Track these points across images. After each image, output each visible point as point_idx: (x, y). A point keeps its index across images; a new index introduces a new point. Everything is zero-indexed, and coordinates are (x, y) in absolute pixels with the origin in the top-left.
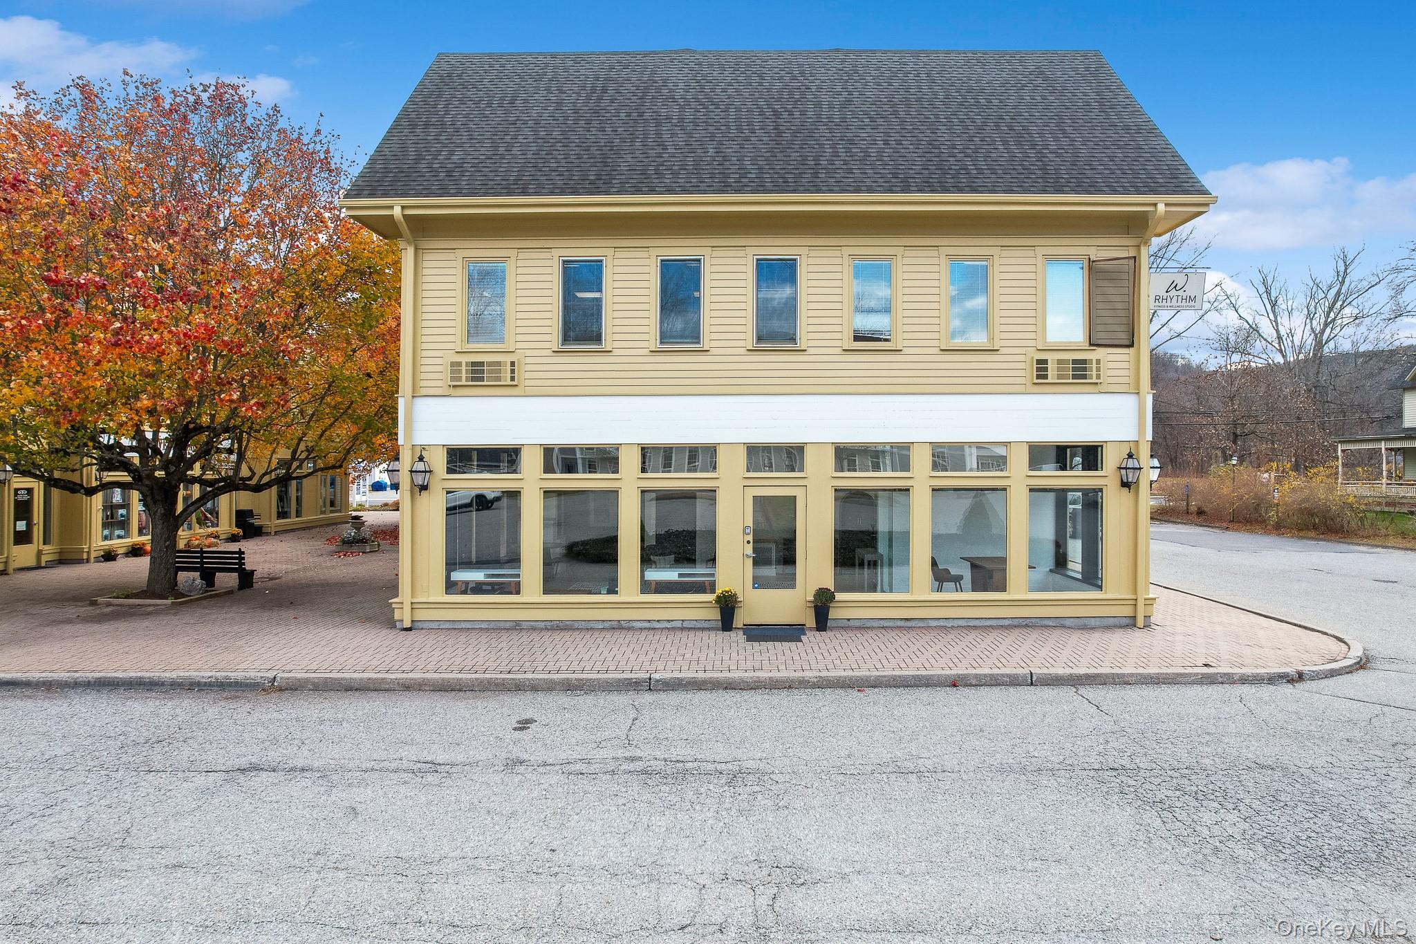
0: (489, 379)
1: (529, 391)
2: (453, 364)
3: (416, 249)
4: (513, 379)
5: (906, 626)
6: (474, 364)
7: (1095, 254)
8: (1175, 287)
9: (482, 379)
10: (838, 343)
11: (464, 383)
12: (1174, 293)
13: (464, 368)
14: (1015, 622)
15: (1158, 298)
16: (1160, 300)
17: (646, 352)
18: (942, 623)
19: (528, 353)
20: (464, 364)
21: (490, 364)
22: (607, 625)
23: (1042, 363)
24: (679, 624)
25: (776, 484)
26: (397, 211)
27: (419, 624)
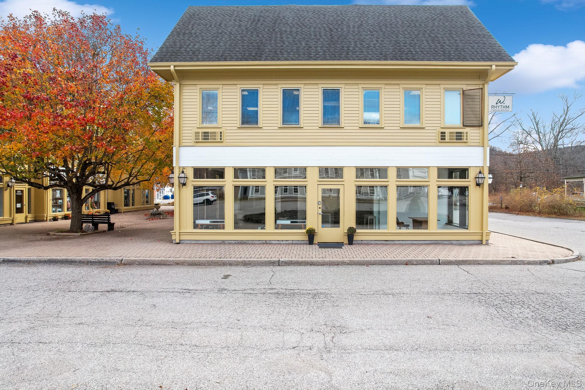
0: (211, 139)
1: (228, 144)
2: (196, 133)
3: (180, 85)
4: (221, 139)
5: (386, 243)
6: (205, 133)
7: (465, 88)
8: (500, 102)
9: (208, 139)
10: (357, 125)
11: (200, 141)
12: (499, 104)
13: (200, 134)
14: (432, 242)
15: (493, 106)
16: (494, 107)
17: (277, 128)
18: (400, 242)
19: (227, 128)
20: (200, 133)
21: (211, 133)
22: (261, 242)
23: (443, 133)
24: (291, 242)
25: (332, 184)
26: (172, 68)
27: (182, 241)
